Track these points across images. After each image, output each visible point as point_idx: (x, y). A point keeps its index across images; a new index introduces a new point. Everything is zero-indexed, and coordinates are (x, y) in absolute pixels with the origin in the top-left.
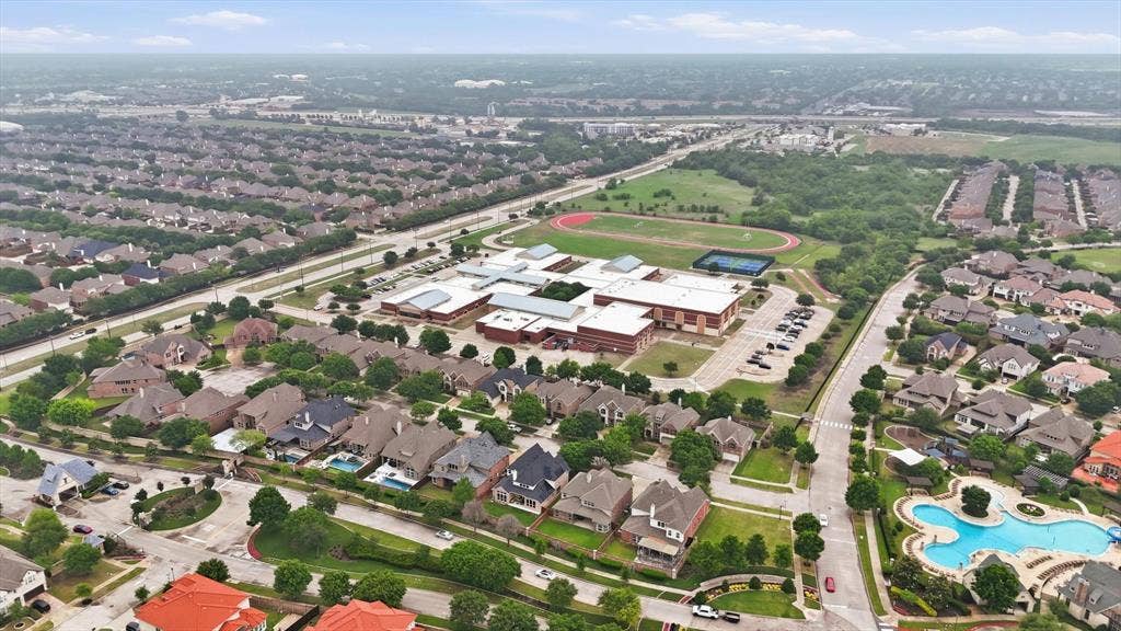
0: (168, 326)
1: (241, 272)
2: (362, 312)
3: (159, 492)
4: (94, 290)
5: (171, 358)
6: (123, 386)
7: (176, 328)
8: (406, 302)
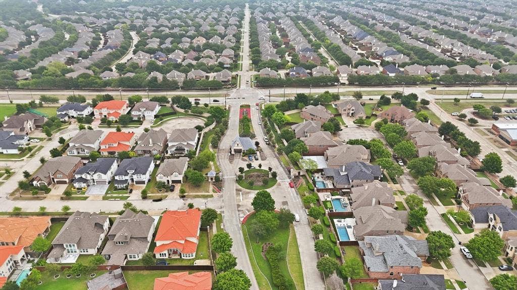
0: (365, 98)
1: (441, 83)
2: (478, 126)
3: (259, 168)
4: (364, 72)
5: (346, 112)
6: (313, 117)
7: (370, 99)
8: (505, 130)
